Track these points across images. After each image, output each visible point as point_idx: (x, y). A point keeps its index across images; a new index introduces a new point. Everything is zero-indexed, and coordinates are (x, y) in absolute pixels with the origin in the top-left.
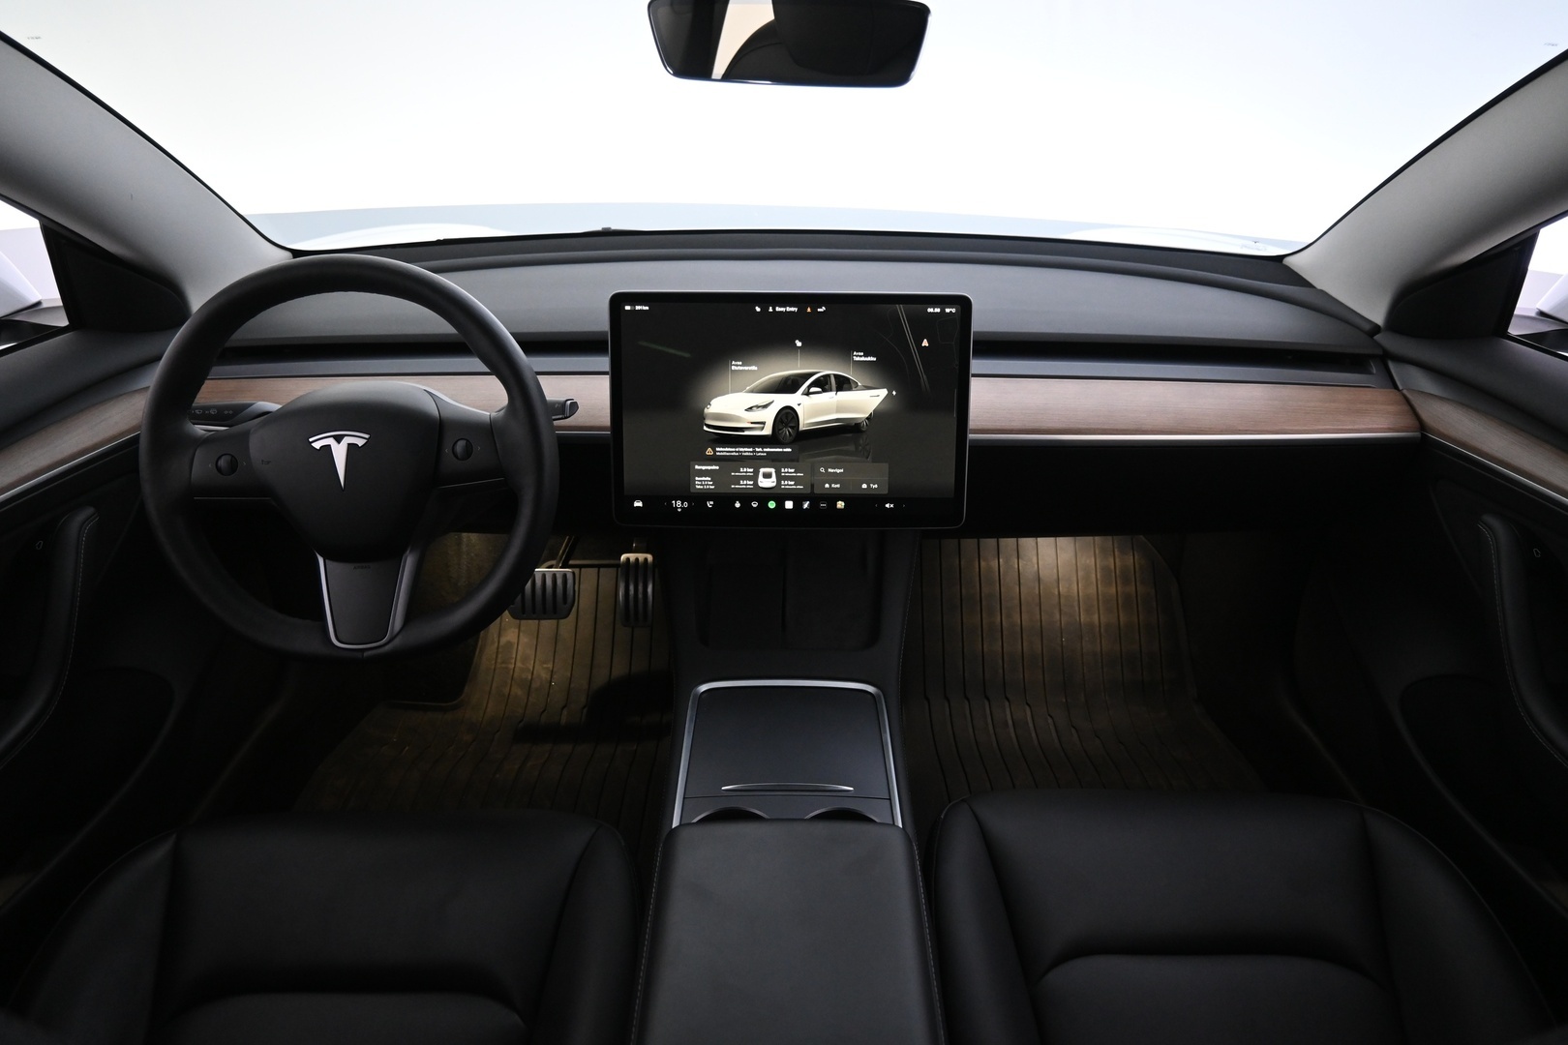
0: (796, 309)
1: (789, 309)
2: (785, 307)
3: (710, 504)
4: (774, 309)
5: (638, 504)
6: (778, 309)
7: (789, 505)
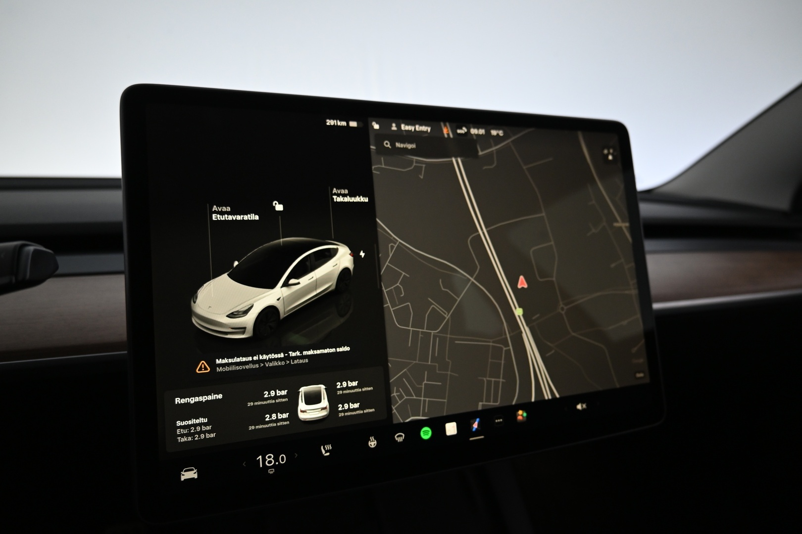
0: (429, 129)
1: (418, 128)
2: (414, 125)
3: (325, 451)
4: (399, 126)
5: (190, 475)
6: (404, 127)
7: (451, 429)
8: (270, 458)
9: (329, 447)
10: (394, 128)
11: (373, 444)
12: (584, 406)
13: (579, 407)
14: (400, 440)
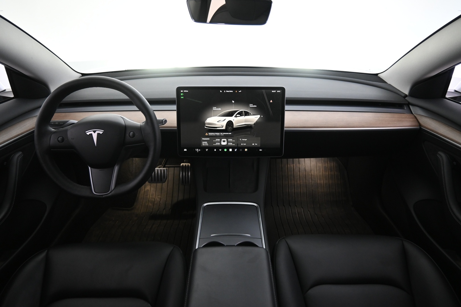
0: (232, 91)
2: (229, 91)
5: (185, 150)
6: (227, 91)
8: (198, 150)
9: (207, 149)
10: (225, 92)
11: (215, 150)
12: (261, 150)
13: (260, 150)
14: (220, 150)
